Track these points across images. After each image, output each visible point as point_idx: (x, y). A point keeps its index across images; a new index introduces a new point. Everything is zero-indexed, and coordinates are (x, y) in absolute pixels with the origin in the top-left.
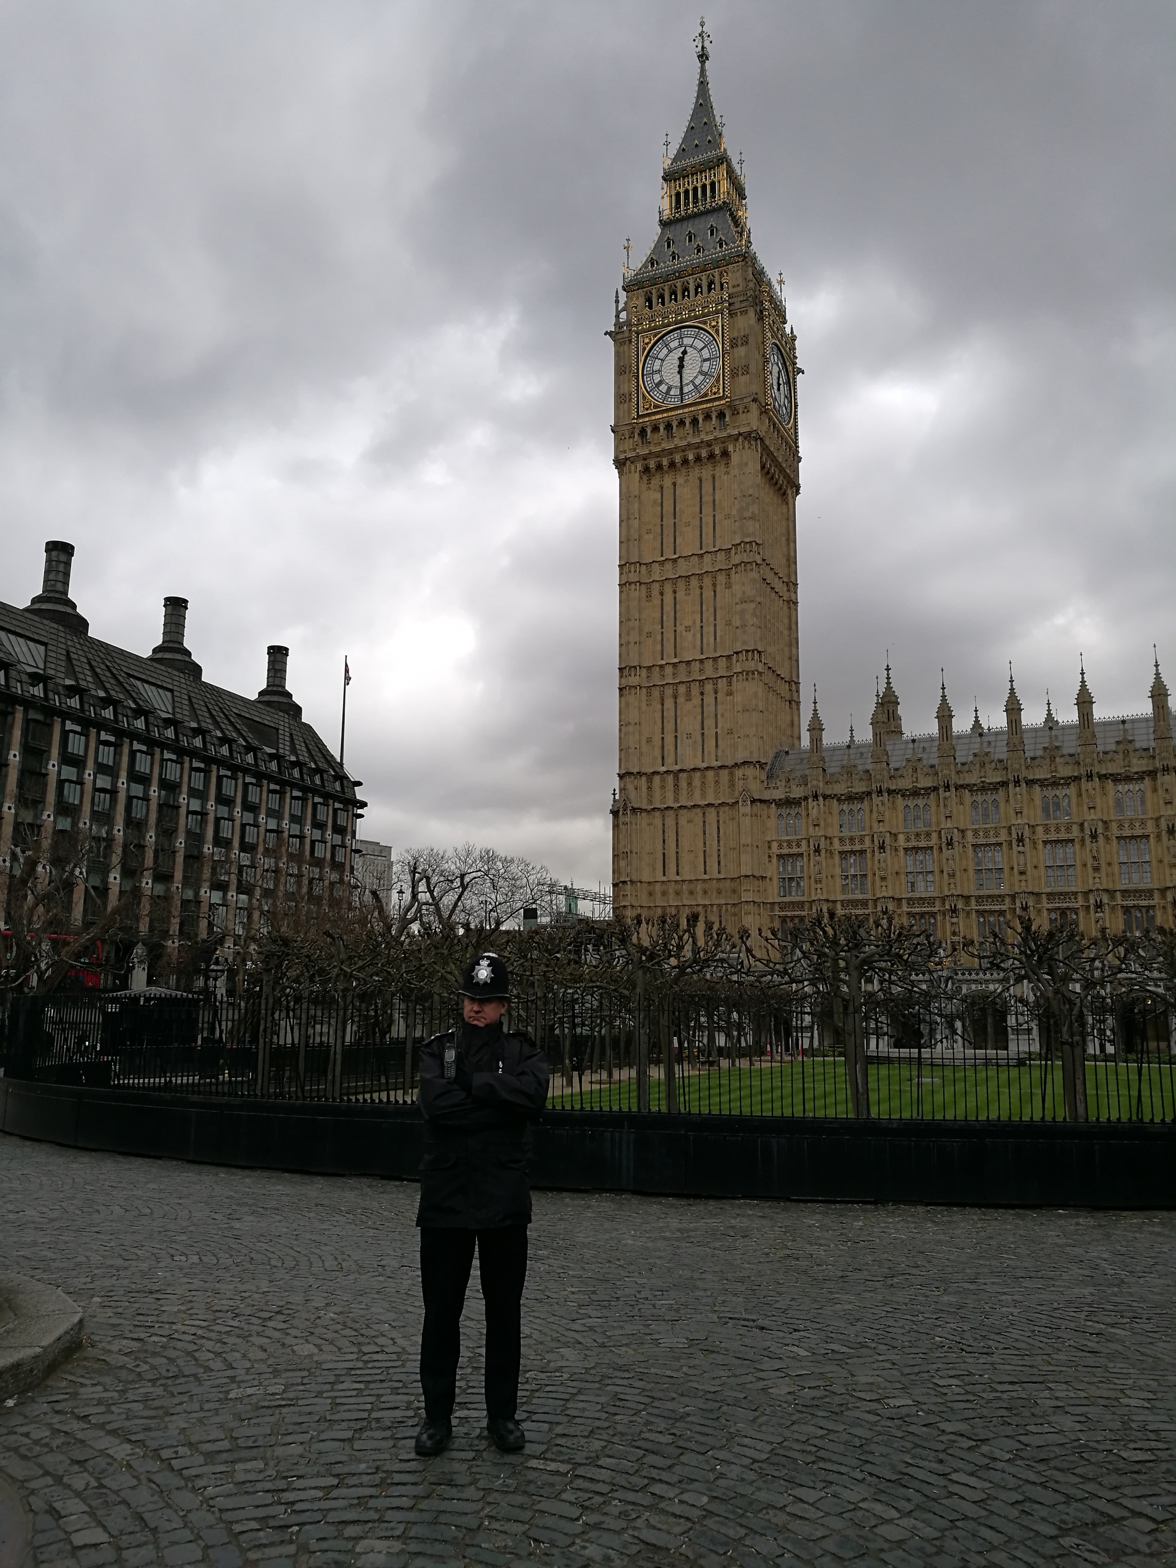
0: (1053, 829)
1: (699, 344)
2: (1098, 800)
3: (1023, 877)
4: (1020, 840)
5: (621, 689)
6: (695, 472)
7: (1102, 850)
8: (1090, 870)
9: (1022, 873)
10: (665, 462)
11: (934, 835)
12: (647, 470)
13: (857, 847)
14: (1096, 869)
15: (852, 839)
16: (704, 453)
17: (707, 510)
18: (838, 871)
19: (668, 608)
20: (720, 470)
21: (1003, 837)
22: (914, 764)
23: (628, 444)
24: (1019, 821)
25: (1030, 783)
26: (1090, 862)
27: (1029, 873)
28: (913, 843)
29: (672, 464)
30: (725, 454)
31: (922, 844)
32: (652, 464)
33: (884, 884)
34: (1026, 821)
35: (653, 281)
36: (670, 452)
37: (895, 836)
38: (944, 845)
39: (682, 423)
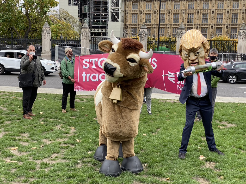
0: (175, 11)
2: (185, 5)
3: (169, 21)
4: (169, 13)
7: (185, 16)
8: (182, 20)
9: (169, 20)
11: (152, 11)
13: (136, 13)
14: (183, 20)
15: (135, 11)
18: (131, 18)
21: (166, 12)
24: (169, 9)
26: (182, 18)
27: (170, 20)
31: (149, 13)
33: (141, 21)
34: (171, 9)
37: (144, 11)
38: (154, 13)
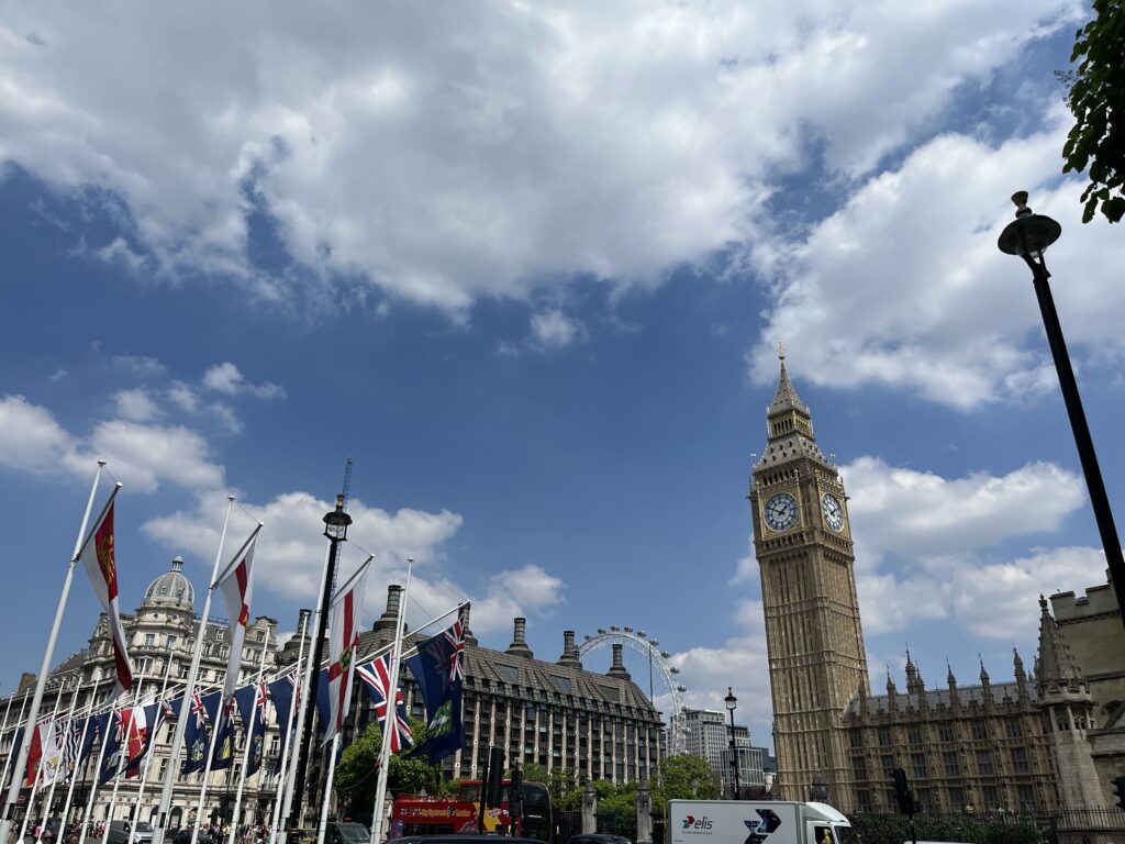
0: (979, 745)
1: (788, 502)
3: (966, 770)
4: (962, 750)
5: (771, 670)
6: (794, 563)
8: (997, 767)
9: (965, 767)
10: (780, 558)
11: (923, 748)
12: (771, 562)
13: (889, 753)
15: (886, 749)
16: (796, 554)
17: (802, 580)
18: (882, 765)
19: (789, 629)
20: (805, 562)
22: (910, 709)
23: (761, 551)
24: (960, 740)
25: (964, 720)
26: (996, 762)
27: (969, 768)
28: (915, 752)
29: (783, 559)
30: (806, 554)
31: (919, 752)
32: (773, 558)
34: (963, 740)
35: (765, 470)
36: (781, 553)
37: (905, 748)
38: (928, 752)
39: (784, 540)
